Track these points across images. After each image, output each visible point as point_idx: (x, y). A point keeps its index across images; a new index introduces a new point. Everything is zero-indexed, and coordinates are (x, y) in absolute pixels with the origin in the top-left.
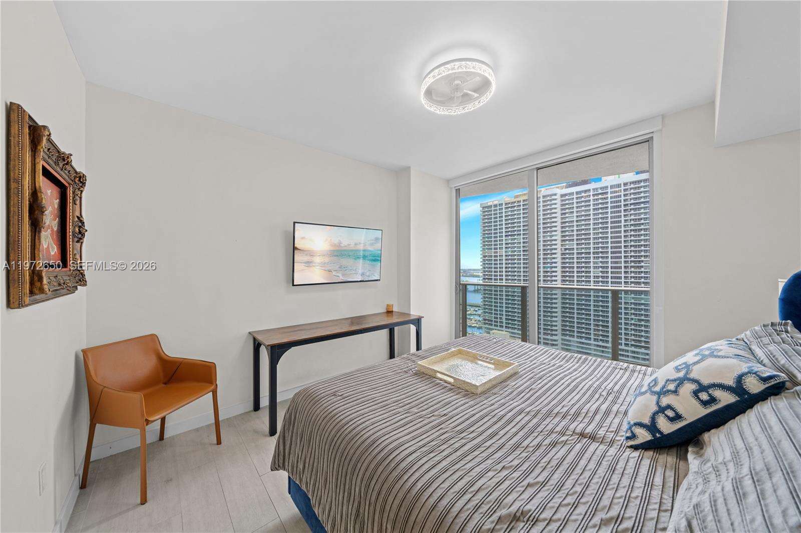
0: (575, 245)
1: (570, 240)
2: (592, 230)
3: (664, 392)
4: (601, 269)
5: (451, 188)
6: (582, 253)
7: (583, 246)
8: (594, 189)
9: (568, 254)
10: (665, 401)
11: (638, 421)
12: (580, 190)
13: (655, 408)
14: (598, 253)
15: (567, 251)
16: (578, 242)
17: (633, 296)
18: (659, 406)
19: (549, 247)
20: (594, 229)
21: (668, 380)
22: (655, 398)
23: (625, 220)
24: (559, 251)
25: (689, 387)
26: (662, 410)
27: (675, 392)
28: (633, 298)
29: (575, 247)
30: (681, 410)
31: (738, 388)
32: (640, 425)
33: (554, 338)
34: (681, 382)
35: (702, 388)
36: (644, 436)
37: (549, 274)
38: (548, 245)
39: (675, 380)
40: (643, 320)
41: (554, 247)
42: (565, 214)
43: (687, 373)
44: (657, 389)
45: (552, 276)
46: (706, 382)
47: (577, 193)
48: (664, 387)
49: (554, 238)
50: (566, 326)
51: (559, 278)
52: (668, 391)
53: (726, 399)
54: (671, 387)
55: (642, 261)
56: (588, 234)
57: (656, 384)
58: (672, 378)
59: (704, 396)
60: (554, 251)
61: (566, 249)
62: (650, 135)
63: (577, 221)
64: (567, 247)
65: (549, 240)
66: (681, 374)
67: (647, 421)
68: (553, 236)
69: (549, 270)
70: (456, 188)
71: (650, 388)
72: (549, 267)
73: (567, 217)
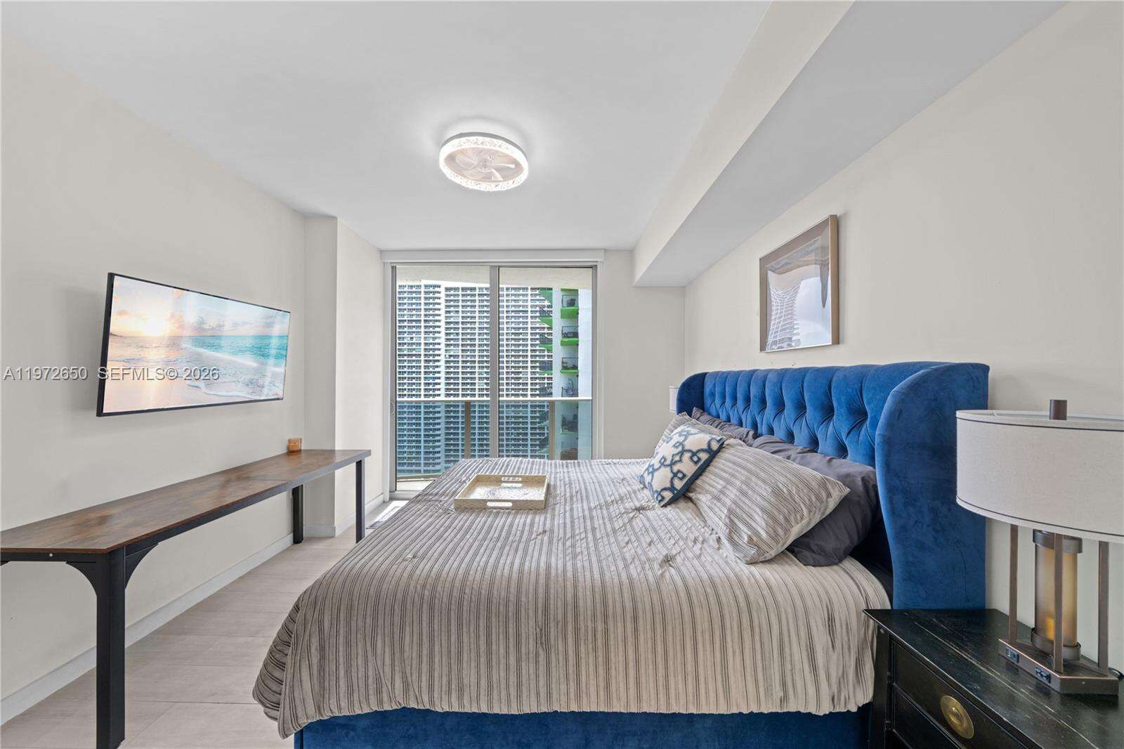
0: (460, 351)
1: (455, 345)
2: (477, 335)
3: (673, 464)
4: (485, 381)
5: (384, 263)
6: (468, 361)
7: (469, 353)
8: (479, 288)
9: (452, 361)
10: (676, 468)
11: (663, 487)
12: (466, 286)
13: (671, 475)
14: (482, 362)
15: (452, 359)
16: (464, 348)
17: (513, 409)
18: (674, 473)
19: (431, 352)
20: (480, 334)
21: (673, 455)
22: (668, 469)
23: (507, 328)
24: (442, 358)
25: (687, 455)
26: (675, 475)
27: (680, 461)
28: (513, 411)
29: (460, 353)
30: (685, 471)
31: (709, 450)
32: (665, 489)
33: (437, 467)
34: (682, 453)
35: (694, 454)
36: (668, 495)
37: (431, 387)
38: (431, 349)
39: (678, 454)
40: (520, 434)
41: (437, 352)
42: (449, 312)
43: (683, 447)
44: (668, 462)
45: (434, 390)
46: (694, 450)
47: (463, 289)
48: (673, 460)
49: (437, 341)
50: (450, 450)
51: (443, 392)
52: (676, 462)
53: (704, 456)
54: (677, 458)
55: (521, 372)
56: (473, 339)
57: (665, 460)
58: (676, 453)
59: (695, 459)
60: (437, 358)
61: (450, 356)
62: (596, 264)
63: (463, 323)
64: (452, 353)
65: (431, 344)
66: (680, 449)
67: (668, 485)
68: (436, 338)
69: (431, 381)
70: (392, 265)
71: (662, 464)
72: (431, 378)
73: (451, 317)
